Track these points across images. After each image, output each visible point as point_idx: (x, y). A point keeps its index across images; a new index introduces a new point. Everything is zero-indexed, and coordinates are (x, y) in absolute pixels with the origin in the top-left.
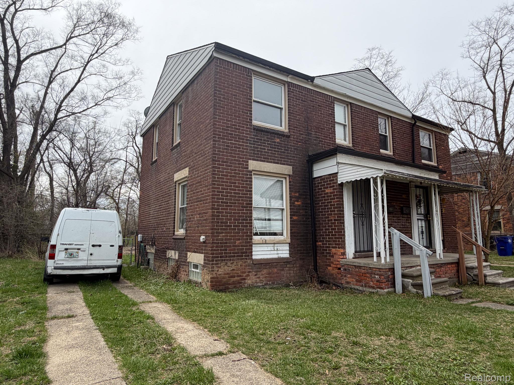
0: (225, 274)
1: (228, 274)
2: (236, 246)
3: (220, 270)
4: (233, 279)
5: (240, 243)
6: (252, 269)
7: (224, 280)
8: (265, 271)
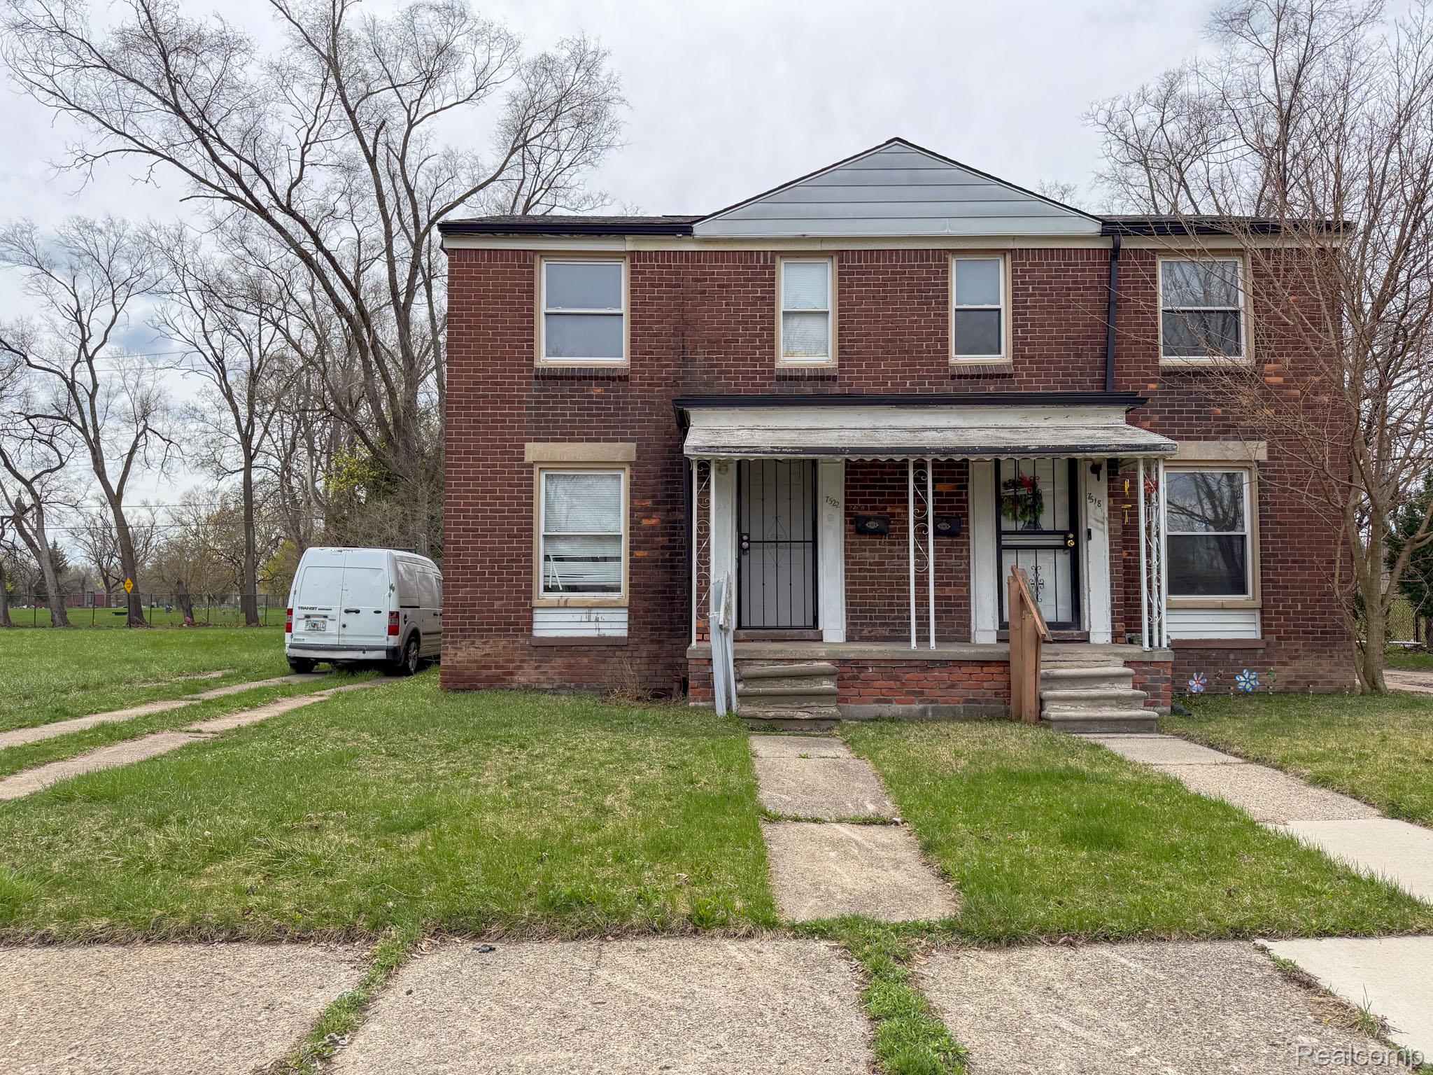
0: (469, 662)
1: (475, 661)
2: (493, 611)
3: (459, 653)
4: (485, 673)
5: (504, 605)
6: (530, 655)
7: (467, 673)
8: (559, 661)
